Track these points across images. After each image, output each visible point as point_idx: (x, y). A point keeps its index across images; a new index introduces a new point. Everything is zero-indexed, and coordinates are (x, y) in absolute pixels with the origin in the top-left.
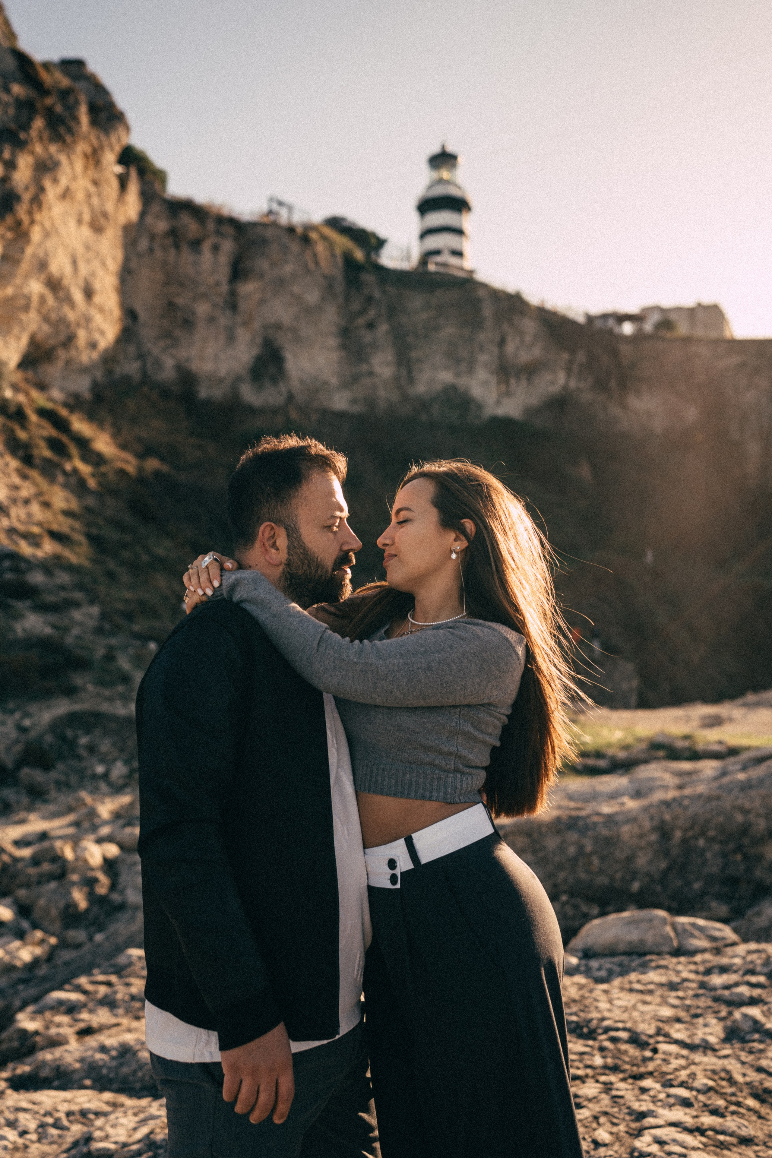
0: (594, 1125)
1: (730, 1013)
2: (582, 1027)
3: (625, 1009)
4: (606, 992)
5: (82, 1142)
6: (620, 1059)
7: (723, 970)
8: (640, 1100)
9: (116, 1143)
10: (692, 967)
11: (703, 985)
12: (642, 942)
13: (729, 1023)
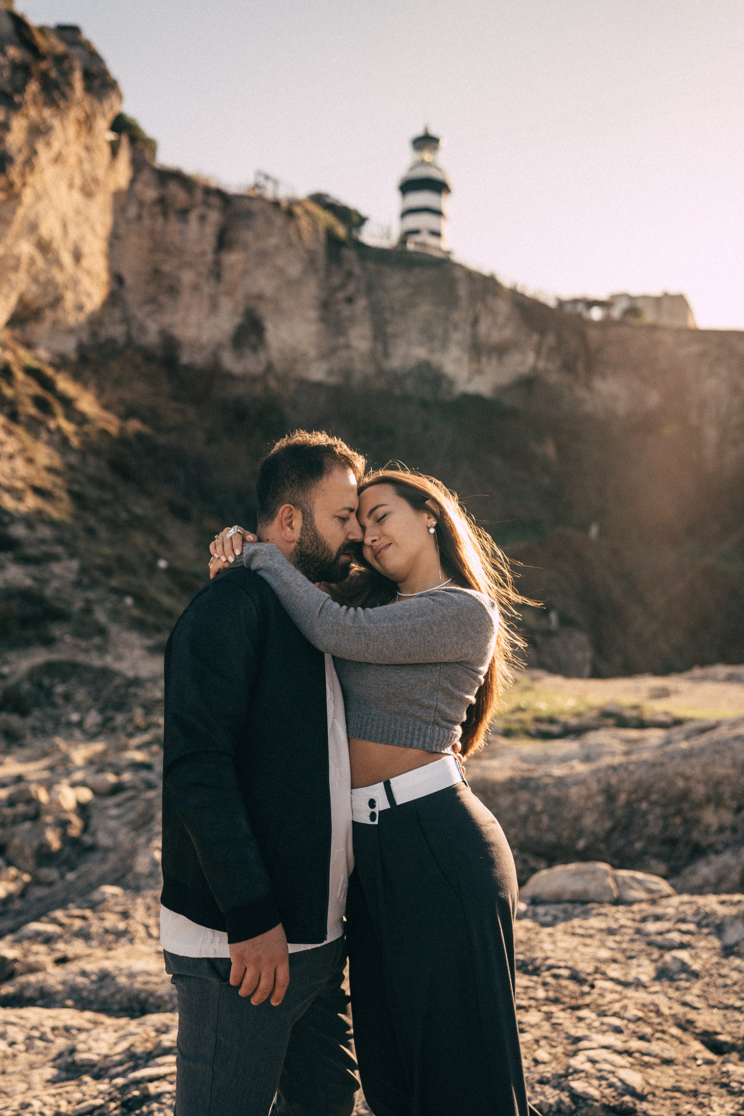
0: (535, 1047)
1: (661, 956)
2: (527, 965)
3: (567, 950)
4: (551, 935)
5: (66, 1053)
6: (560, 993)
7: (658, 918)
8: (577, 1027)
9: (98, 1055)
10: (630, 915)
11: (638, 931)
12: (586, 892)
13: (659, 964)
